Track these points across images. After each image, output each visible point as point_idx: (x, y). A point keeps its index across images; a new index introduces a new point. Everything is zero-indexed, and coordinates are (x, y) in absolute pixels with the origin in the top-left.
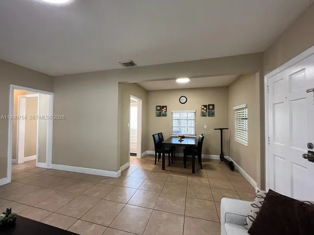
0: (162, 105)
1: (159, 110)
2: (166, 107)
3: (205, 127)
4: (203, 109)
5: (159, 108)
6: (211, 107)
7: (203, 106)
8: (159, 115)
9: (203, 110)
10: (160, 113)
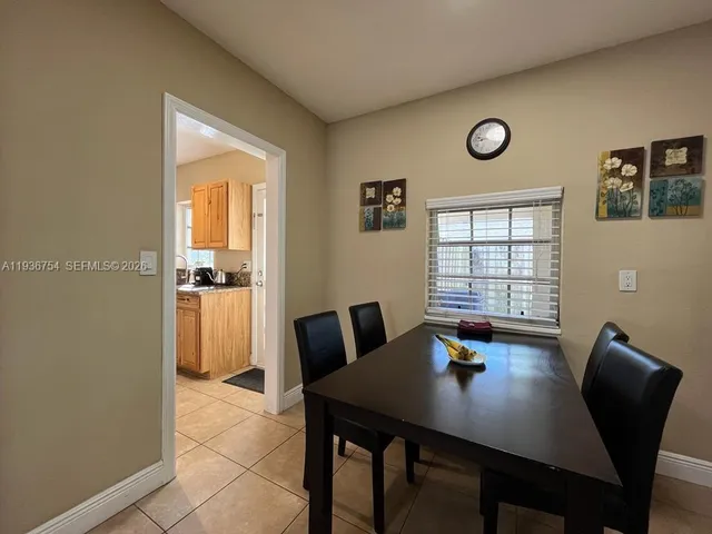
0: (386, 178)
1: (371, 202)
2: (401, 183)
3: (627, 279)
4: (615, 172)
5: (371, 193)
6: (678, 157)
7: (614, 154)
8: (374, 224)
9: (613, 182)
10: (377, 213)
